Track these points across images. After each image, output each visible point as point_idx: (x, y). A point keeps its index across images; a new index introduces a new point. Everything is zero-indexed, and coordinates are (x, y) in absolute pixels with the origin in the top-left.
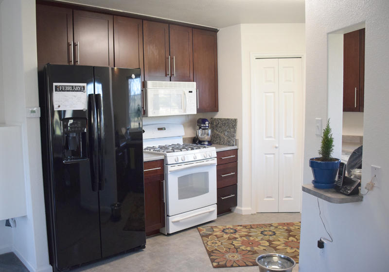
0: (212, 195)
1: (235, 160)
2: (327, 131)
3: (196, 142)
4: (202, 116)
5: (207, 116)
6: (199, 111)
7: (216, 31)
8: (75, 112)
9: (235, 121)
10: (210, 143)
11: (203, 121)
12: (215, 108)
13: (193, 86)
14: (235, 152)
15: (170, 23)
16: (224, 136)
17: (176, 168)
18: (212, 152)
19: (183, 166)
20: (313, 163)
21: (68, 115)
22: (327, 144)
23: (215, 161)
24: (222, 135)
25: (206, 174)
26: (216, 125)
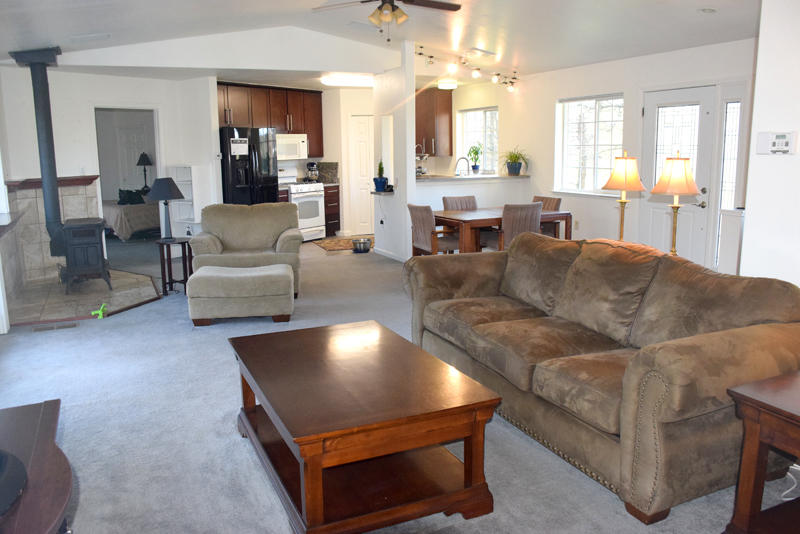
0: (321, 219)
1: (338, 193)
2: (381, 164)
3: (307, 180)
4: (311, 160)
5: (315, 160)
6: (309, 156)
7: (321, 92)
8: (240, 156)
9: (337, 164)
10: (318, 181)
11: (312, 164)
12: (320, 154)
13: (304, 137)
14: (338, 187)
15: (287, 89)
16: (328, 176)
17: (297, 196)
18: (320, 186)
19: (301, 195)
20: (375, 180)
21: (238, 158)
22: (381, 170)
23: (323, 193)
24: (326, 175)
25: (317, 202)
26: (323, 167)
